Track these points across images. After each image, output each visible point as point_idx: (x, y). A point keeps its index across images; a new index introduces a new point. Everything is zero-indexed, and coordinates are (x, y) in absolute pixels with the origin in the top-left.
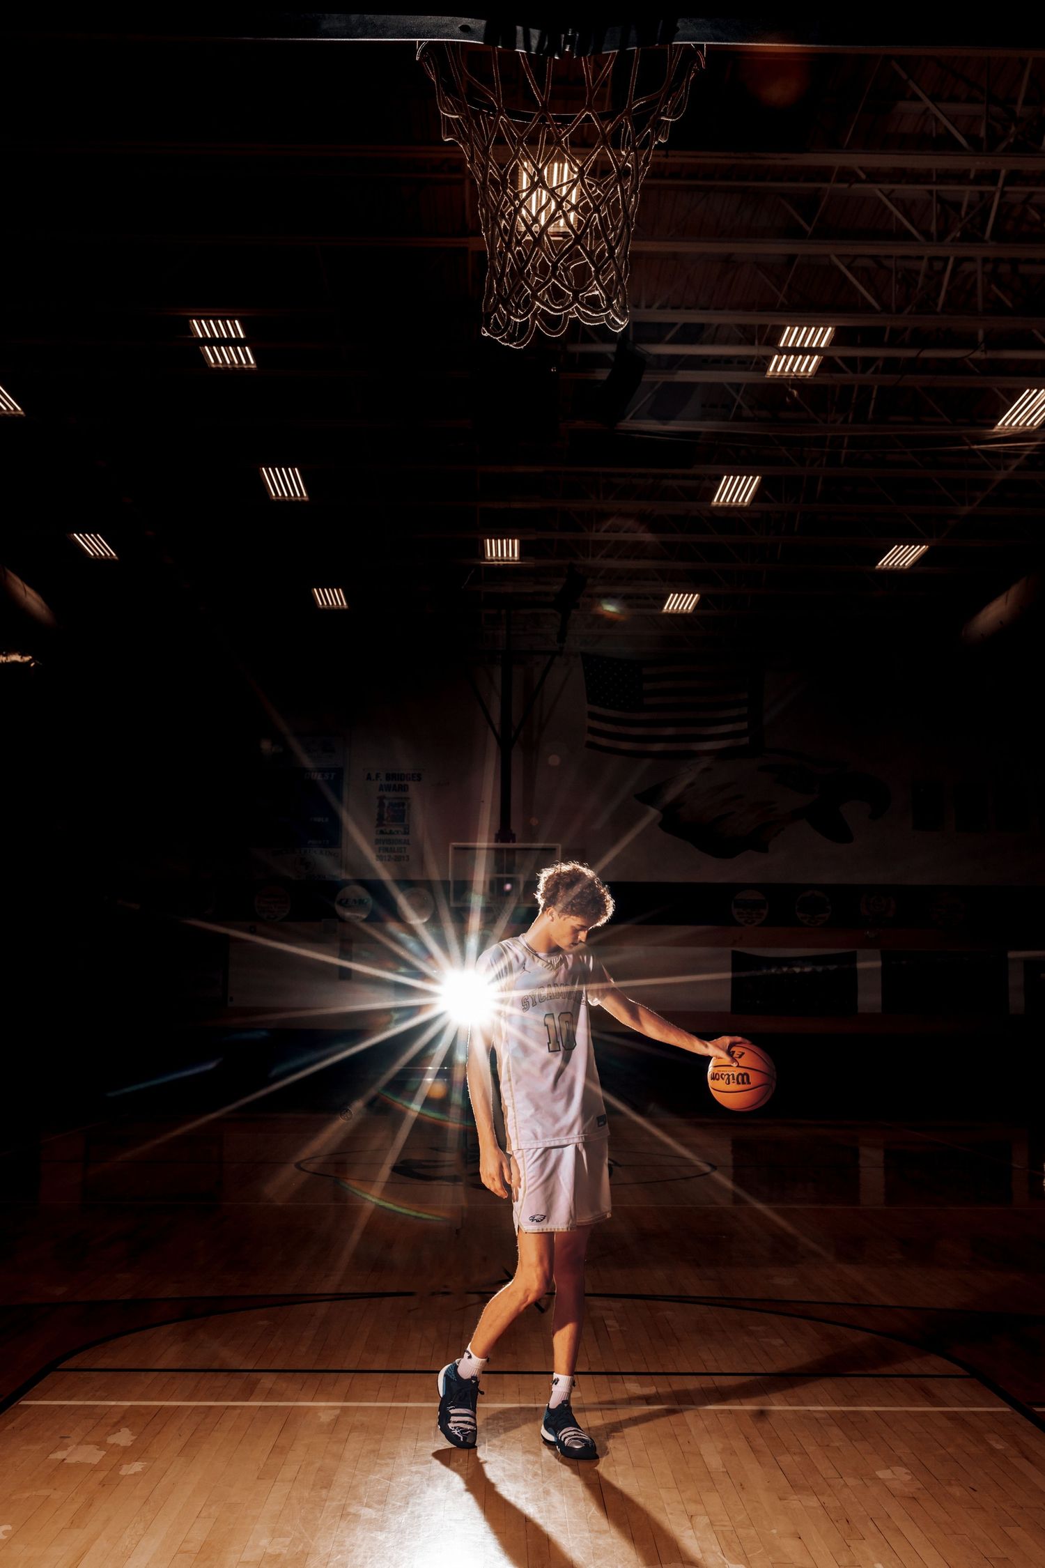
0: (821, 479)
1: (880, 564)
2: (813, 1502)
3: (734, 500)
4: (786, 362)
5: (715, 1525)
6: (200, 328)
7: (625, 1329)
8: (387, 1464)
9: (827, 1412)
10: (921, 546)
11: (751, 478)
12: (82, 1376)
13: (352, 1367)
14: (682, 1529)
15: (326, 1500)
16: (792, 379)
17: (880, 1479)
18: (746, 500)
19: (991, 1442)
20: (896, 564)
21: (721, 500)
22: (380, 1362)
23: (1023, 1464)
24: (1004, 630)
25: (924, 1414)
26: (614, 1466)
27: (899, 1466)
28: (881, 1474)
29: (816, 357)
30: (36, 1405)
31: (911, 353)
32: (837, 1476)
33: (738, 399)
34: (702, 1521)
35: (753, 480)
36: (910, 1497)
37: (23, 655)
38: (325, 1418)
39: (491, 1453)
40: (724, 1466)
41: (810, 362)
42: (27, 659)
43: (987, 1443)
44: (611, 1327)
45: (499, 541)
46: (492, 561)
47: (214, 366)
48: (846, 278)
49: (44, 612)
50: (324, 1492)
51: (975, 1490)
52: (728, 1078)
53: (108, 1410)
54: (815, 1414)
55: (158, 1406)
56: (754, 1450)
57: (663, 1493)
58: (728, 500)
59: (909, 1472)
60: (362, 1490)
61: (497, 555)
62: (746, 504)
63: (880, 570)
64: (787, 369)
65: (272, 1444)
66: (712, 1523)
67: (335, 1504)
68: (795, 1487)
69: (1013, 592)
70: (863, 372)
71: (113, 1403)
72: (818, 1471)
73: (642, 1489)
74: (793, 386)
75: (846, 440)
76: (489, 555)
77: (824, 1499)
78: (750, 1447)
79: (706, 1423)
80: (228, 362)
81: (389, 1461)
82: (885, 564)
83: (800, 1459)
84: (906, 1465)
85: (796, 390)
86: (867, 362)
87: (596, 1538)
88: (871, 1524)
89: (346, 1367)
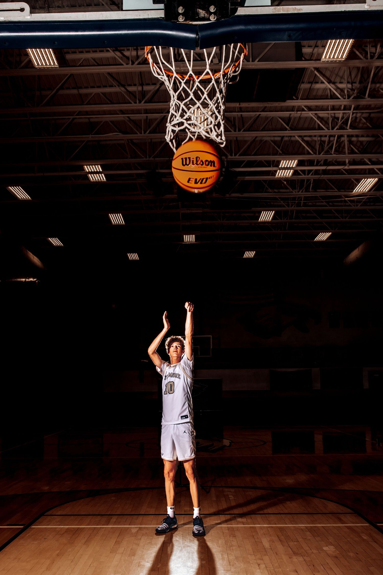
0: (295, 211)
1: (315, 239)
2: (301, 559)
3: (266, 220)
4: (282, 172)
5: (267, 568)
6: (87, 168)
7: (236, 498)
8: (154, 547)
9: (305, 527)
10: (329, 233)
11: (271, 212)
12: (52, 517)
13: (143, 513)
14: (256, 569)
15: (133, 560)
16: (284, 178)
17: (324, 550)
18: (270, 219)
19: (363, 536)
20: (321, 239)
21: (262, 220)
22: (152, 511)
23: (374, 545)
24: (358, 260)
25: (339, 527)
26: (232, 547)
27: (332, 546)
28: (325, 548)
29: (292, 170)
30: (37, 528)
31: (324, 168)
32: (309, 549)
33: (266, 186)
34: (263, 566)
35: (272, 213)
36: (335, 557)
37: (34, 278)
38: (134, 531)
39: (190, 543)
40: (270, 546)
41: (290, 172)
42: (35, 280)
43: (362, 537)
44: (231, 498)
45: (188, 236)
46: (186, 242)
47: (92, 181)
48: (301, 143)
49: (40, 264)
50: (133, 557)
51: (358, 554)
52: (197, 161)
53: (60, 529)
54: (301, 527)
55: (77, 527)
56: (280, 541)
57: (249, 556)
58: (264, 220)
59: (334, 547)
60: (145, 556)
61: (188, 240)
62: (270, 221)
63: (316, 241)
64: (282, 175)
65: (115, 541)
66: (266, 567)
67: (137, 561)
68: (295, 554)
69: (361, 247)
70: (308, 175)
71: (62, 527)
72: (303, 548)
73: (242, 555)
74: (285, 180)
75: (303, 198)
76: (185, 240)
77: (305, 558)
78: (279, 539)
79: (264, 531)
80: (97, 179)
81: (155, 546)
82: (317, 239)
83: (296, 544)
84: (333, 545)
85: (285, 182)
86: (310, 171)
87: (226, 573)
88: (322, 567)
89: (141, 513)
